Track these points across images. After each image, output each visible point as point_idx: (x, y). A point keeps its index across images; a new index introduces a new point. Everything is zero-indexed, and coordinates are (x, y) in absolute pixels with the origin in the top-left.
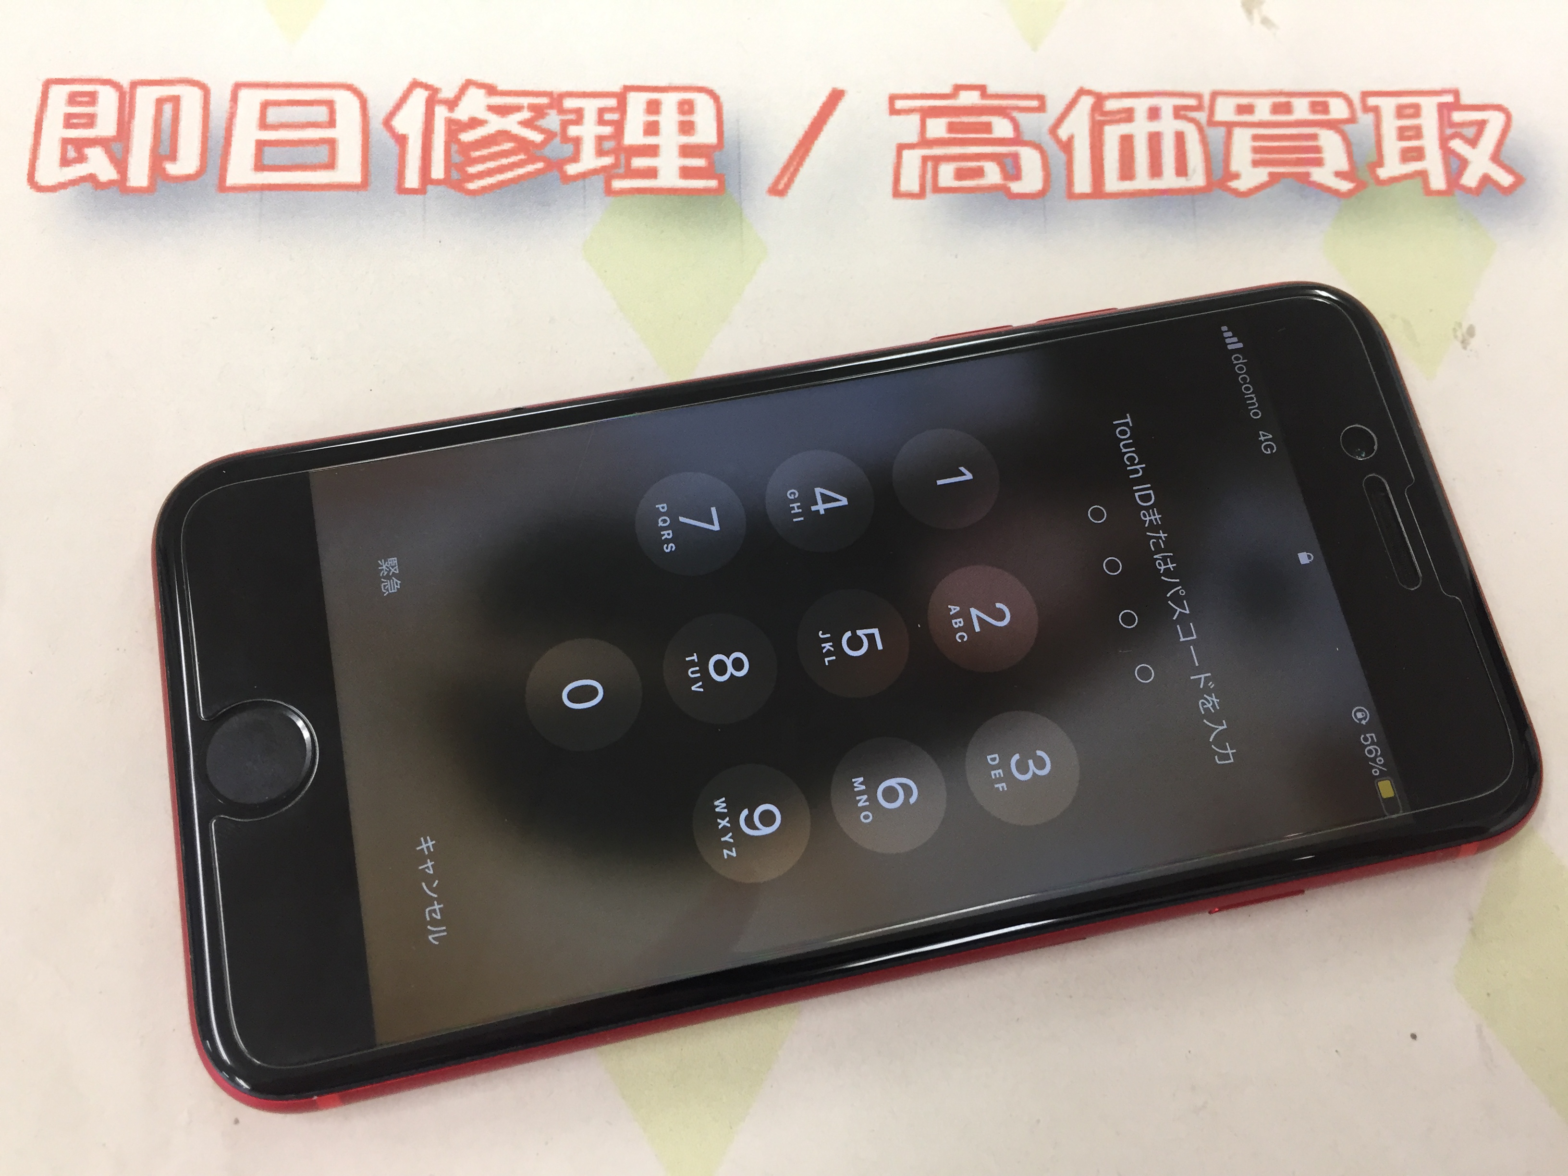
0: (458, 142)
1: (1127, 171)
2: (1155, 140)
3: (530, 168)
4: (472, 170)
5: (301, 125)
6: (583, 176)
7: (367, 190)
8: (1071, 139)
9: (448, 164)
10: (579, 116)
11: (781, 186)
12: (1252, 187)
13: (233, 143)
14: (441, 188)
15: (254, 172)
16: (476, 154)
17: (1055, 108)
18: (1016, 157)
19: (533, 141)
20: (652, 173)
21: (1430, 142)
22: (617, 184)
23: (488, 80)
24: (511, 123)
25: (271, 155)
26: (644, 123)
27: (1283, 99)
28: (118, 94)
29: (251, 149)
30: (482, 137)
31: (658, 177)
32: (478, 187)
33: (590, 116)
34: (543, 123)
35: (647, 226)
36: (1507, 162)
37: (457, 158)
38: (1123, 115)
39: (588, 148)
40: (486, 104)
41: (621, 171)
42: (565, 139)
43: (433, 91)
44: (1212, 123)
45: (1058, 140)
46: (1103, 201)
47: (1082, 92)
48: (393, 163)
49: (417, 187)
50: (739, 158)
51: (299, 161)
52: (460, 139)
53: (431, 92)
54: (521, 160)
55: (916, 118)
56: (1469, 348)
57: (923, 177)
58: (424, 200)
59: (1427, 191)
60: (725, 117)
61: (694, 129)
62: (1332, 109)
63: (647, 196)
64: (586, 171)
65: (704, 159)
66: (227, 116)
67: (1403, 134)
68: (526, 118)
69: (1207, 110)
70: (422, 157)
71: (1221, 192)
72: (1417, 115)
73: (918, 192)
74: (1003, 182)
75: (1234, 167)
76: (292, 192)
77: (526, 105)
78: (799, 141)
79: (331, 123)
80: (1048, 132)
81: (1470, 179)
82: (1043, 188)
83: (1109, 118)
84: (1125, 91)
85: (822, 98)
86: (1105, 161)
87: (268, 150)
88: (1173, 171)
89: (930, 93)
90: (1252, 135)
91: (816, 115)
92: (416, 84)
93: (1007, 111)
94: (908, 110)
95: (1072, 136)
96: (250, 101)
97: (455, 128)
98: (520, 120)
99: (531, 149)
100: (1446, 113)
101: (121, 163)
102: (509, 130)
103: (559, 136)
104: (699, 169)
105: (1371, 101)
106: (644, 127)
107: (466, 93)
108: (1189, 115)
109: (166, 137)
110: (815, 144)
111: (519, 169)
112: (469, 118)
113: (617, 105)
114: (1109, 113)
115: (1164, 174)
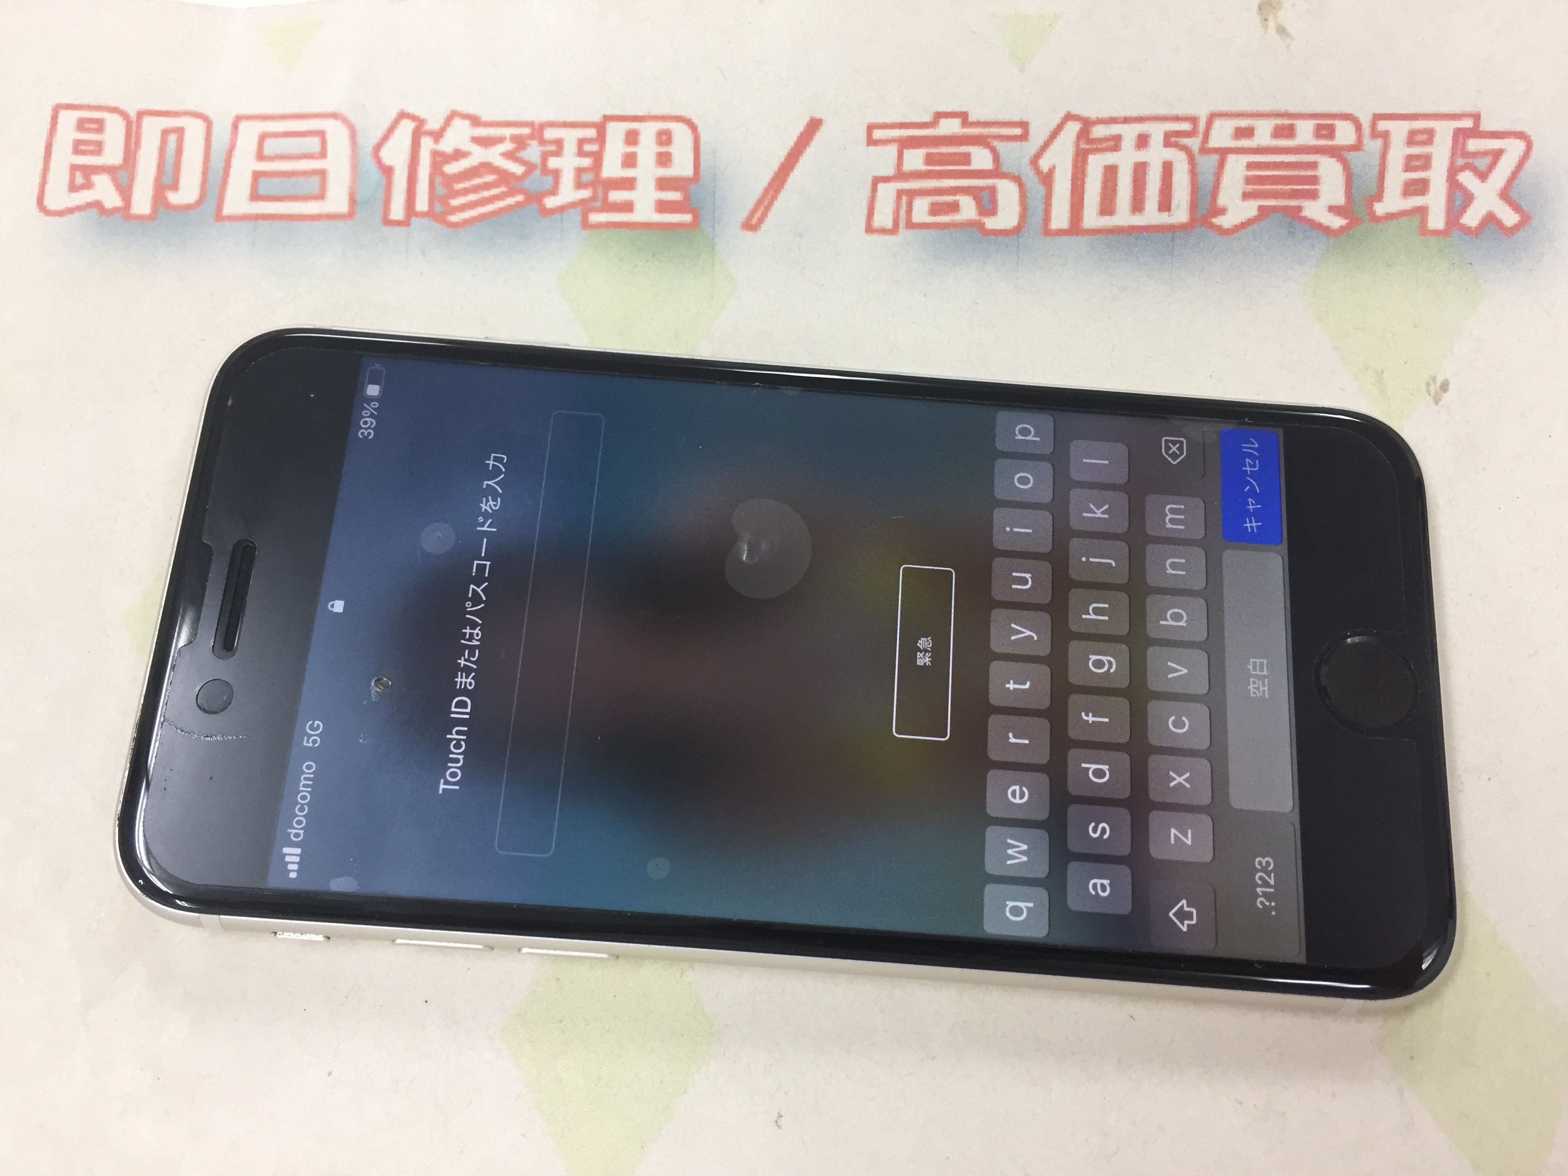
0: (442, 174)
1: (1107, 206)
2: (1140, 170)
3: (510, 201)
5: (295, 157)
6: (562, 209)
7: (356, 221)
8: (1052, 171)
9: (432, 197)
10: (558, 147)
11: (754, 221)
12: (1237, 224)
13: (231, 173)
14: (425, 221)
15: (249, 202)
16: (461, 186)
17: (1037, 136)
18: (993, 190)
19: (514, 173)
20: (628, 207)
21: (1437, 176)
23: (472, 111)
24: (494, 155)
25: (265, 186)
26: (622, 155)
27: (1286, 122)
28: (125, 122)
29: (248, 180)
30: (464, 169)
31: (634, 211)
32: (460, 219)
33: (570, 147)
34: (524, 154)
35: (621, 260)
36: (1516, 199)
37: (440, 191)
38: (1111, 143)
39: (567, 180)
40: (470, 135)
41: (598, 204)
42: (545, 170)
43: (420, 122)
44: (1205, 150)
45: (1038, 171)
46: (1080, 238)
47: (1068, 118)
48: (379, 195)
49: (402, 220)
50: (714, 192)
51: (292, 192)
52: (444, 172)
53: (417, 123)
54: (503, 192)
55: (893, 149)
56: (1440, 403)
57: (896, 213)
58: (408, 231)
59: (1424, 231)
60: (702, 148)
61: (670, 161)
62: (1338, 133)
63: (623, 230)
64: (565, 204)
65: (680, 192)
66: (227, 147)
67: (1410, 164)
68: (508, 149)
69: (1201, 136)
70: (407, 189)
71: (1203, 229)
72: (1429, 142)
73: (891, 228)
74: (978, 218)
75: (1221, 201)
76: (284, 222)
77: (508, 136)
78: (775, 173)
79: (323, 154)
80: (1029, 163)
81: (1471, 218)
82: (1019, 224)
83: (1095, 146)
84: (1114, 115)
85: (800, 127)
86: (1085, 195)
87: (263, 181)
88: (1156, 206)
89: (909, 121)
90: (1247, 163)
91: (792, 145)
92: (403, 115)
93: (989, 140)
94: (886, 139)
95: (1054, 167)
96: (249, 133)
97: (440, 160)
98: (502, 152)
99: (512, 180)
100: (1461, 140)
101: (125, 191)
102: (491, 161)
103: (539, 167)
104: (674, 203)
105: (1382, 125)
106: (622, 159)
107: (451, 124)
108: (1180, 142)
109: (169, 168)
110: (790, 177)
111: (499, 202)
112: (453, 150)
113: (596, 135)
114: (1095, 141)
115: (1146, 209)
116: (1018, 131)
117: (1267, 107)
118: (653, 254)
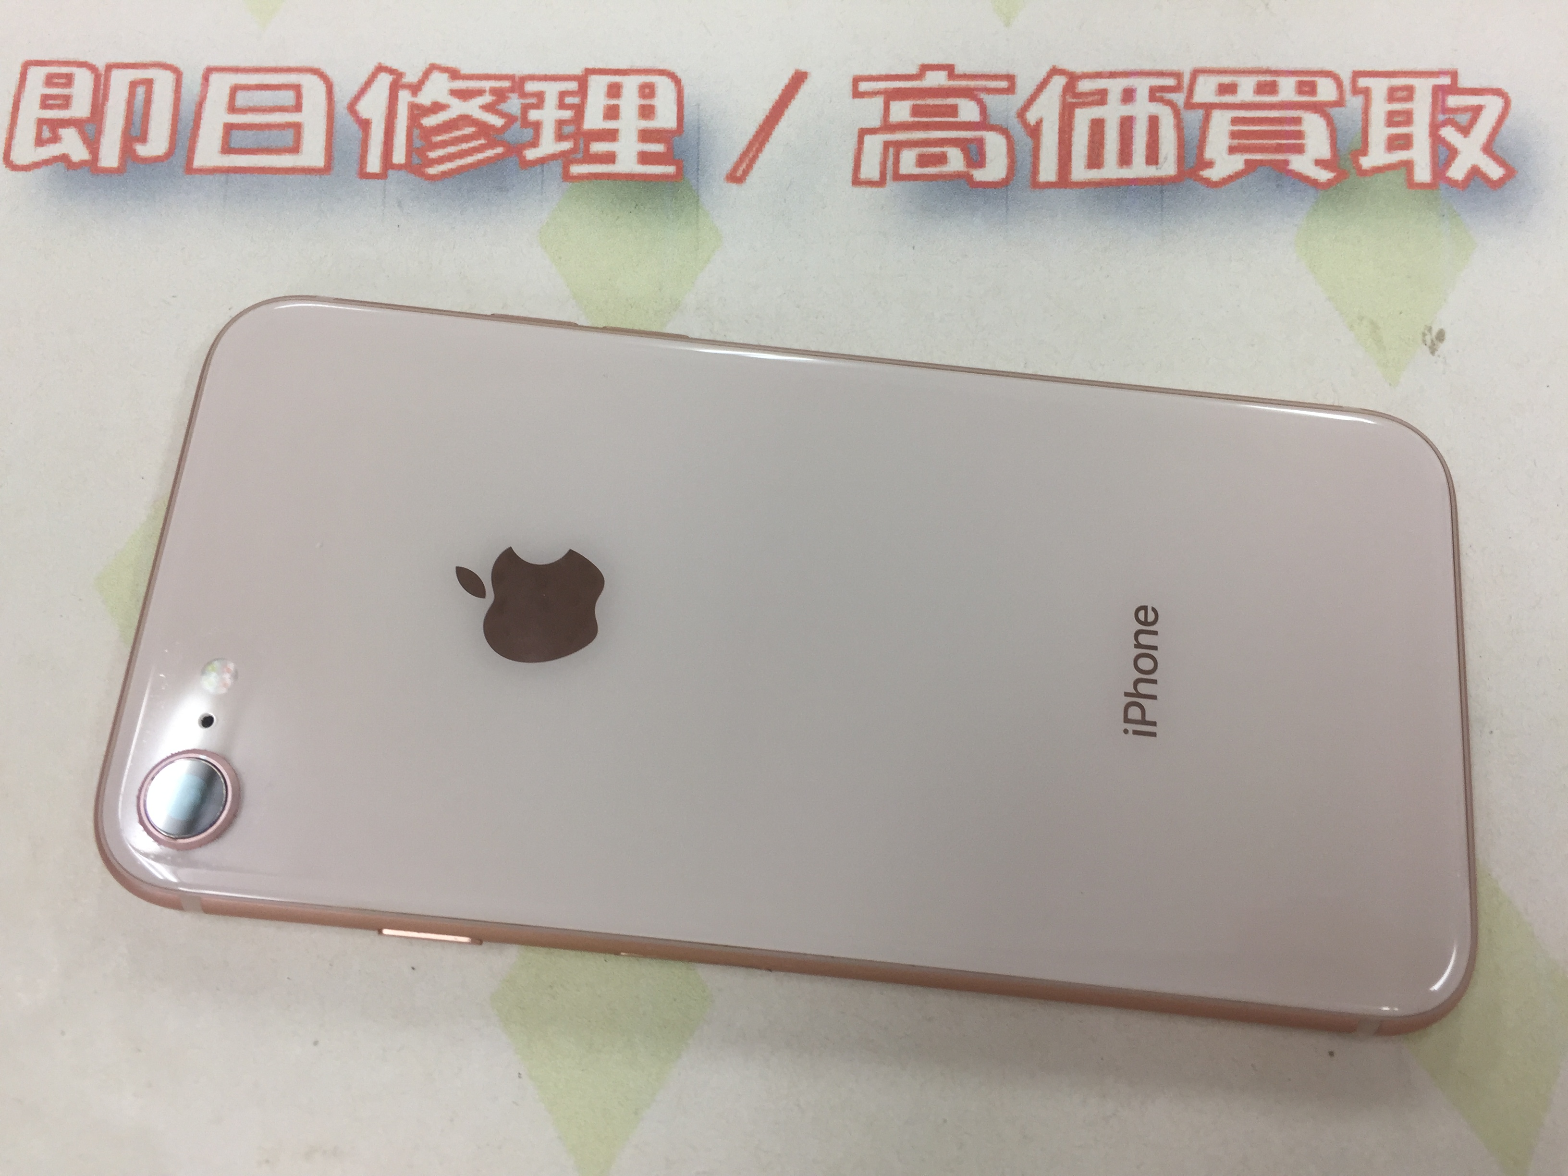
0: (420, 126)
1: (1095, 160)
2: (1127, 124)
3: (490, 153)
4: (433, 155)
5: (268, 109)
6: (542, 161)
7: (330, 175)
8: (1039, 123)
9: (410, 149)
10: (539, 99)
11: (739, 173)
12: (1225, 177)
13: (201, 126)
14: (403, 173)
15: (221, 154)
16: (439, 138)
17: (1024, 89)
18: (980, 142)
19: (494, 126)
20: (610, 158)
21: (1420, 130)
22: (576, 169)
23: (451, 64)
24: (473, 108)
25: (238, 139)
26: (604, 107)
27: (1268, 78)
28: (93, 76)
29: (219, 132)
30: (444, 122)
31: (617, 161)
32: (438, 172)
33: (551, 100)
34: (503, 107)
35: (603, 212)
36: (1499, 152)
37: (418, 143)
38: (1097, 97)
39: (548, 133)
40: (450, 88)
41: (579, 156)
42: (526, 123)
43: (397, 75)
44: (1190, 105)
45: (1025, 124)
46: (1068, 190)
47: (1054, 72)
48: (356, 148)
49: (379, 173)
50: (698, 144)
51: (265, 144)
52: (422, 124)
53: (395, 77)
54: (482, 144)
55: (879, 101)
56: (1437, 353)
57: (883, 164)
58: (385, 184)
59: (1411, 184)
60: (685, 101)
61: (654, 113)
62: (1319, 89)
63: (605, 181)
64: (545, 156)
65: (663, 144)
66: (197, 99)
67: (1392, 119)
68: (488, 102)
69: (1185, 90)
70: (384, 141)
71: (1192, 182)
72: (1409, 98)
73: (878, 180)
74: (966, 170)
75: (1209, 154)
76: (257, 176)
77: (488, 89)
78: (760, 126)
79: (298, 108)
80: (1016, 116)
81: (1457, 171)
82: (1007, 177)
83: (1081, 100)
84: (1100, 70)
85: (784, 80)
86: (1072, 147)
87: (235, 133)
88: (1143, 159)
89: (896, 73)
90: (1232, 118)
91: (777, 98)
92: (381, 69)
93: (976, 93)
94: (872, 92)
95: (1041, 120)
96: (220, 85)
97: (418, 112)
98: (481, 105)
99: (491, 133)
100: (1440, 96)
101: (93, 144)
102: (470, 114)
103: (520, 120)
104: (657, 154)
105: (1363, 82)
106: (604, 111)
107: (430, 77)
108: (1165, 96)
109: (137, 118)
110: (776, 129)
111: (478, 154)
112: (432, 103)
113: (577, 88)
114: (1081, 95)
115: (1134, 162)
116: (1004, 84)
117: (1250, 64)
118: (636, 205)
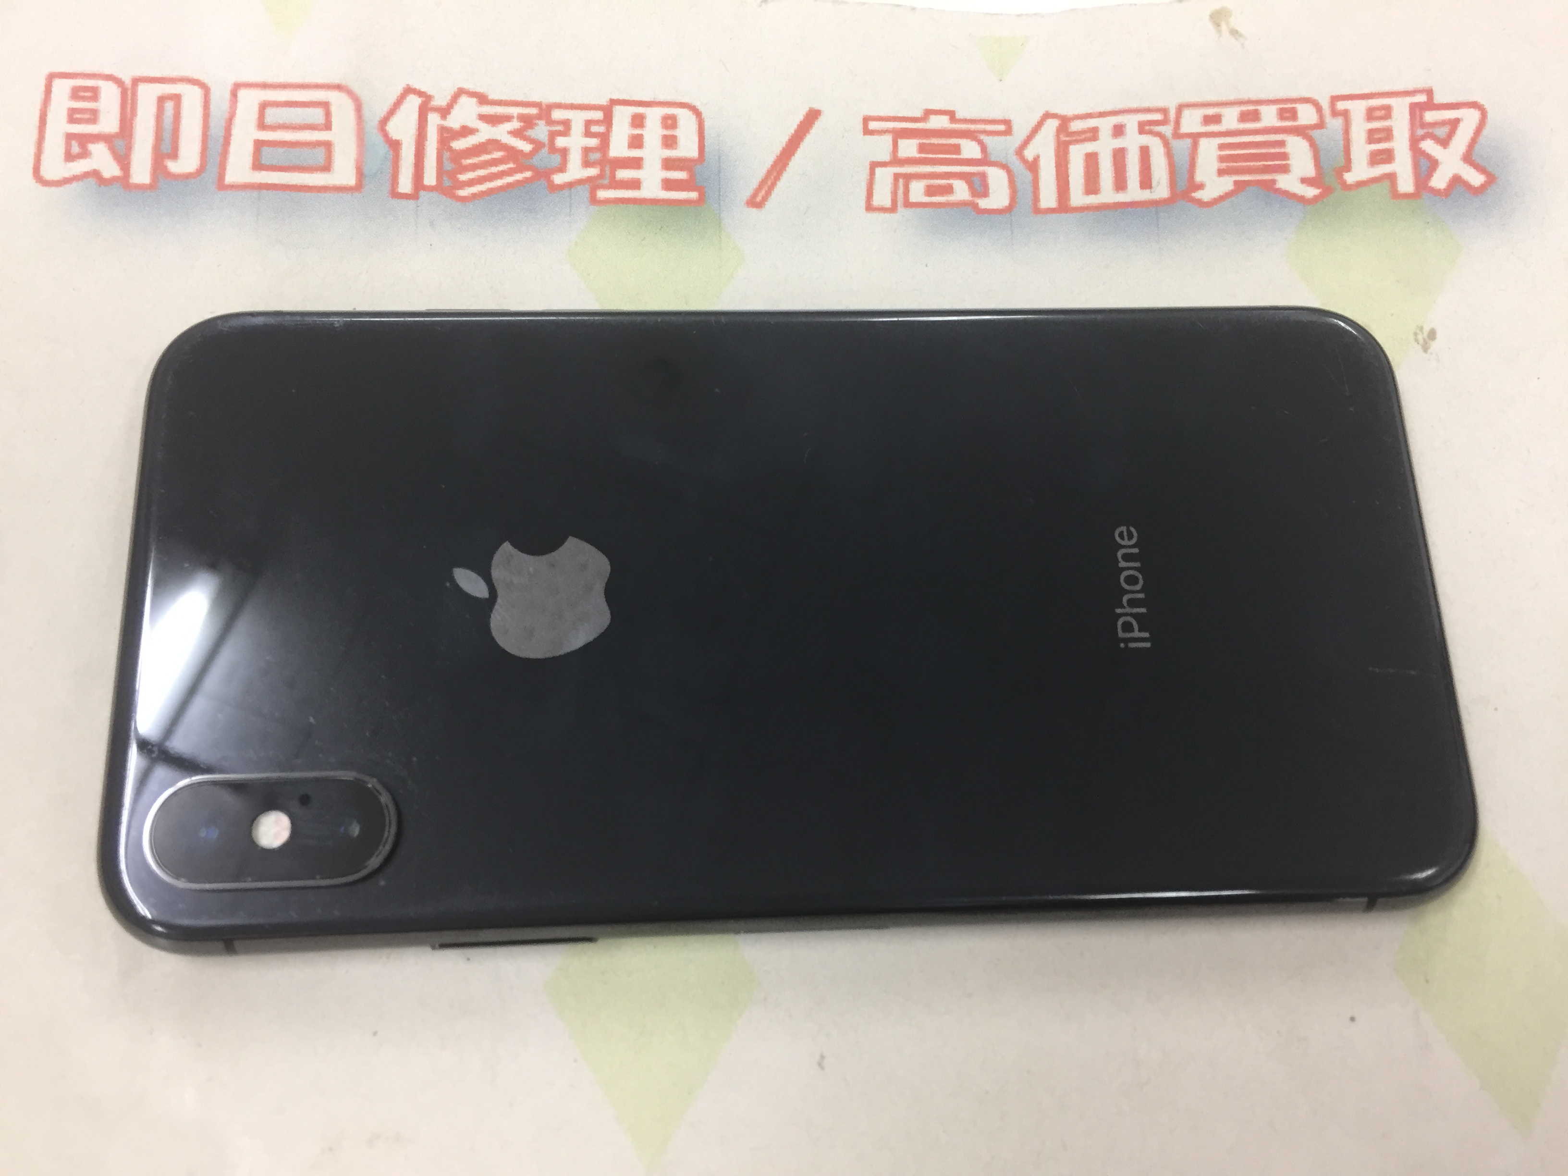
0: (450, 149)
1: (1092, 187)
2: (1119, 155)
3: (519, 177)
4: (463, 177)
5: (299, 128)
6: (570, 185)
7: (361, 193)
8: (1037, 159)
9: (440, 172)
10: (566, 127)
11: (759, 199)
12: (1216, 197)
13: (232, 144)
14: (434, 194)
15: (252, 171)
16: (469, 161)
17: (1020, 131)
18: (983, 176)
19: (522, 150)
20: (635, 184)
21: (1401, 145)
22: (602, 194)
23: (479, 90)
24: (501, 133)
25: (268, 155)
26: (629, 137)
27: (1251, 108)
28: (120, 90)
29: (250, 149)
30: (473, 145)
31: (641, 188)
32: (469, 193)
33: (578, 128)
34: (531, 133)
35: (629, 233)
36: (1479, 161)
37: (448, 166)
38: (1089, 134)
39: (575, 159)
40: (477, 113)
41: (606, 182)
42: (553, 149)
43: (426, 98)
44: (1177, 135)
45: (1024, 160)
46: (1068, 215)
47: (1047, 116)
48: (387, 169)
49: (410, 193)
50: (719, 172)
51: (296, 163)
52: (452, 147)
53: (424, 99)
54: (511, 168)
55: (888, 139)
56: (1429, 351)
57: (894, 193)
58: (417, 205)
59: (1396, 195)
60: (706, 132)
61: (676, 143)
62: (1300, 115)
63: (631, 206)
64: (572, 181)
65: (686, 172)
66: (226, 117)
67: (1373, 136)
68: (516, 128)
69: (1172, 124)
70: (415, 164)
71: (1184, 203)
72: (1388, 117)
73: (890, 207)
74: (971, 199)
75: (1199, 178)
76: (288, 192)
77: (515, 115)
78: (777, 156)
79: (328, 126)
80: (1015, 154)
81: (1439, 181)
82: (1010, 205)
83: (1074, 138)
84: (1087, 112)
85: (800, 117)
86: (1070, 178)
87: (266, 151)
88: (1137, 185)
89: (902, 116)
90: (1218, 144)
91: (792, 132)
92: (410, 91)
93: (976, 134)
94: (882, 131)
95: (1038, 157)
96: (249, 101)
97: (447, 135)
98: (509, 130)
99: (520, 158)
100: (1418, 113)
101: (124, 160)
102: (499, 139)
103: (547, 146)
104: (681, 181)
105: (1341, 105)
106: (628, 140)
107: (458, 101)
108: (1154, 129)
109: (167, 135)
110: (792, 160)
111: (507, 178)
112: (461, 127)
113: (603, 118)
114: (1074, 133)
115: (1128, 188)
117: (1232, 97)
118: (661, 227)
